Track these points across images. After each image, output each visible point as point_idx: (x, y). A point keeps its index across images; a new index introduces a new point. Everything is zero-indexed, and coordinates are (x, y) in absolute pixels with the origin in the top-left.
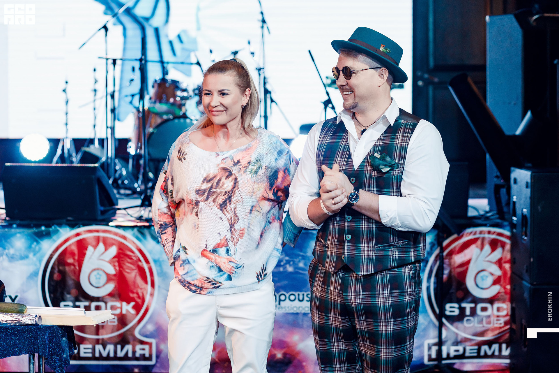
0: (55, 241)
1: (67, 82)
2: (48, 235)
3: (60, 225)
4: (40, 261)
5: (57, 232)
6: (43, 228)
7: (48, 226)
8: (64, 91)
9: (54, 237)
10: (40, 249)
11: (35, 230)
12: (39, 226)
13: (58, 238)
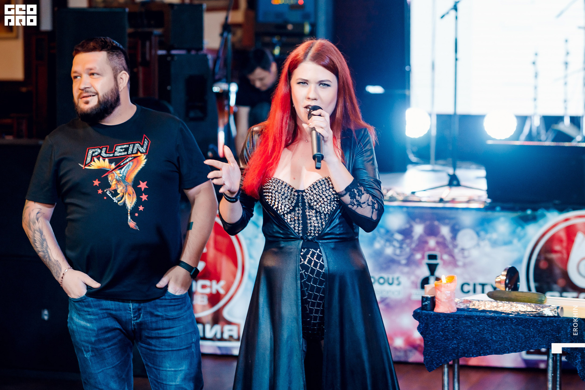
0: (541, 226)
1: (536, 54)
2: (533, 219)
3: (548, 209)
4: (525, 247)
5: (543, 216)
6: (529, 212)
7: (534, 210)
8: (534, 63)
9: (541, 222)
10: (525, 235)
11: (519, 214)
12: (524, 209)
13: (545, 222)
